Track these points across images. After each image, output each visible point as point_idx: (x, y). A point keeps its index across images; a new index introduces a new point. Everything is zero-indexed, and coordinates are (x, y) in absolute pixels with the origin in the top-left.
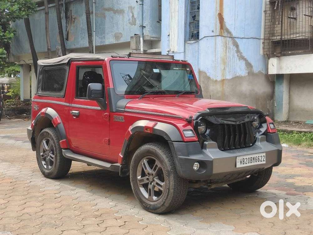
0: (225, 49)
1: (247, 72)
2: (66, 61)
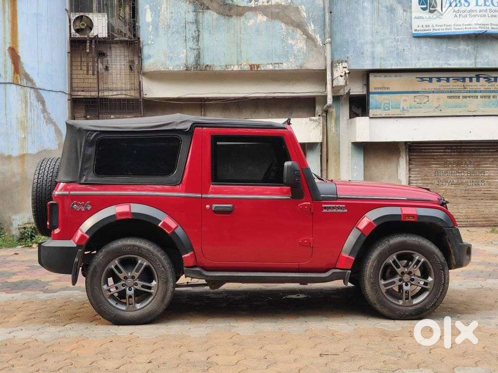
0: (24, 105)
1: (57, 143)
2: (187, 126)
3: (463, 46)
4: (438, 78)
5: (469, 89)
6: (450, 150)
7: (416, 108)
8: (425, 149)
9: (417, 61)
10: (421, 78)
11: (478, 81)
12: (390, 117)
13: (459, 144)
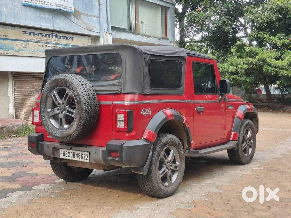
3: (47, 16)
4: (34, 33)
5: (48, 41)
6: (35, 78)
7: (23, 51)
8: (22, 77)
9: (25, 21)
10: (25, 32)
11: (52, 37)
12: (8, 55)
13: (40, 75)
